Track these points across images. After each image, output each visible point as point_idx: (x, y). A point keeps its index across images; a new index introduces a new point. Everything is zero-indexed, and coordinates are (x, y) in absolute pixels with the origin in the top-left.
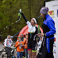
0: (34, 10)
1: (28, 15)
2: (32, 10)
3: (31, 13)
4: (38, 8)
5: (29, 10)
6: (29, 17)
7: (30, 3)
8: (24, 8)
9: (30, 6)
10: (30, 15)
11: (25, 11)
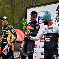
0: (17, 15)
1: (11, 20)
2: (15, 15)
3: (14, 17)
4: (21, 13)
5: (12, 15)
6: (12, 22)
7: (13, 8)
8: (6, 13)
9: (13, 11)
10: (13, 20)
11: (8, 15)
